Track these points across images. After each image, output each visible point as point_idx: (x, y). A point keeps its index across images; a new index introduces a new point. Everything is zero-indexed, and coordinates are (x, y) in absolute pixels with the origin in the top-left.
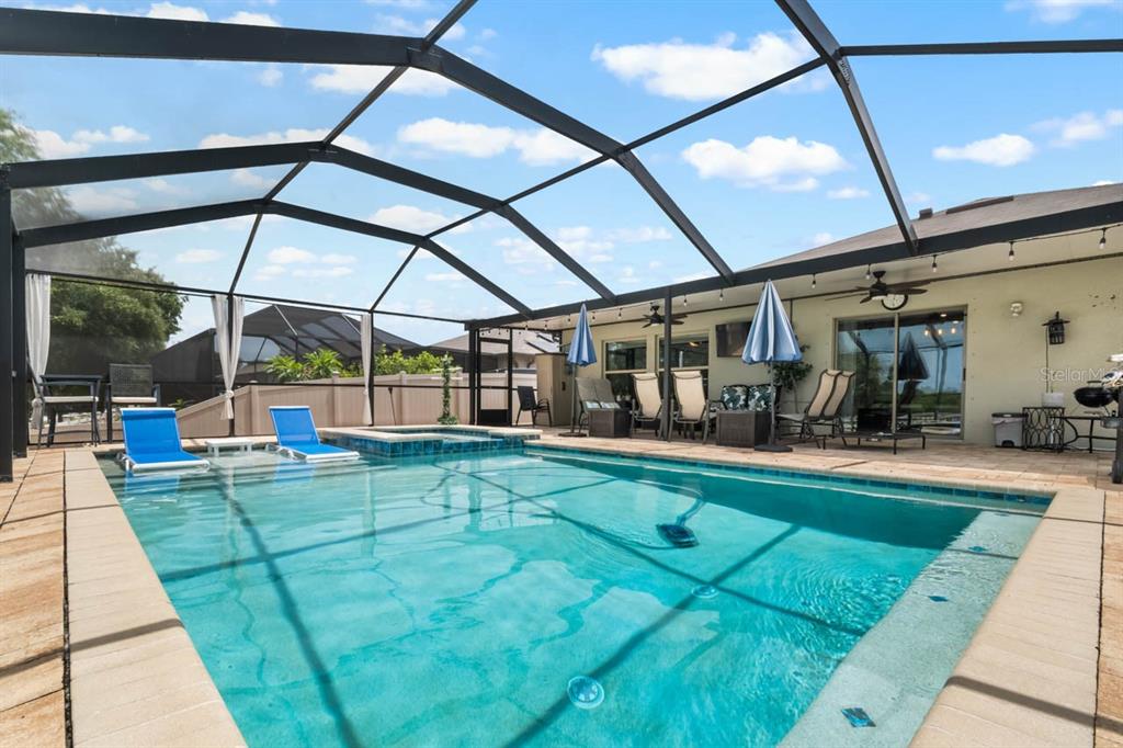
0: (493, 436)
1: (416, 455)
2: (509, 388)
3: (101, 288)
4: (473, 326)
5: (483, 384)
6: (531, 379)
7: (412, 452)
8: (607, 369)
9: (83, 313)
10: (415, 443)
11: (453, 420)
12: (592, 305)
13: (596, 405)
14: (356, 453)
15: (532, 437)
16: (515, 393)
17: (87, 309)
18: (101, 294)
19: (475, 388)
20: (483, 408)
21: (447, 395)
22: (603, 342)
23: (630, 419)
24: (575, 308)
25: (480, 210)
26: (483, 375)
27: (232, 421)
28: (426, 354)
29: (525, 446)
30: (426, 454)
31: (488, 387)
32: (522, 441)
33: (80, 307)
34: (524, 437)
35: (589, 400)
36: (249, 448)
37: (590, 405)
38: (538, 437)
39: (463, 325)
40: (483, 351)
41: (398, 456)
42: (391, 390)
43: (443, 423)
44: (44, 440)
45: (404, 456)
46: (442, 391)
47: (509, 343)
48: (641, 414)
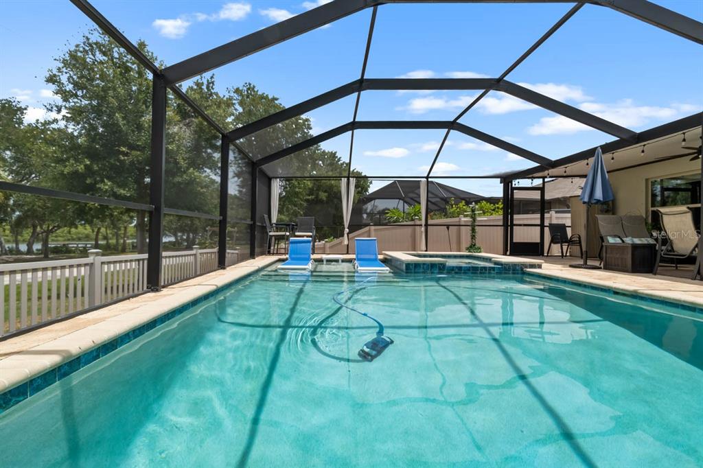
0: (496, 263)
1: (424, 272)
2: (542, 226)
3: (333, 182)
4: (507, 179)
5: (515, 223)
6: (566, 218)
7: (421, 270)
8: (652, 206)
9: (326, 194)
10: (424, 264)
11: (479, 250)
12: (607, 148)
13: (618, 240)
14: (388, 268)
15: (532, 266)
16: (547, 230)
17: (328, 192)
18: (332, 185)
19: (508, 226)
20: (514, 241)
21: (473, 230)
22: (647, 180)
23: (656, 255)
24: (590, 153)
25: (484, 91)
26: (515, 217)
27: (348, 245)
28: (484, 203)
29: (524, 273)
30: (432, 273)
31: (520, 225)
32: (522, 270)
33: (325, 192)
34: (524, 265)
35: (610, 236)
36: (340, 261)
37: (611, 240)
38: (540, 266)
39: (499, 179)
40: (515, 196)
41: (411, 273)
42: (448, 228)
43: (469, 252)
44: (275, 252)
45: (415, 273)
46: (470, 228)
47: (542, 189)
48: (672, 250)
